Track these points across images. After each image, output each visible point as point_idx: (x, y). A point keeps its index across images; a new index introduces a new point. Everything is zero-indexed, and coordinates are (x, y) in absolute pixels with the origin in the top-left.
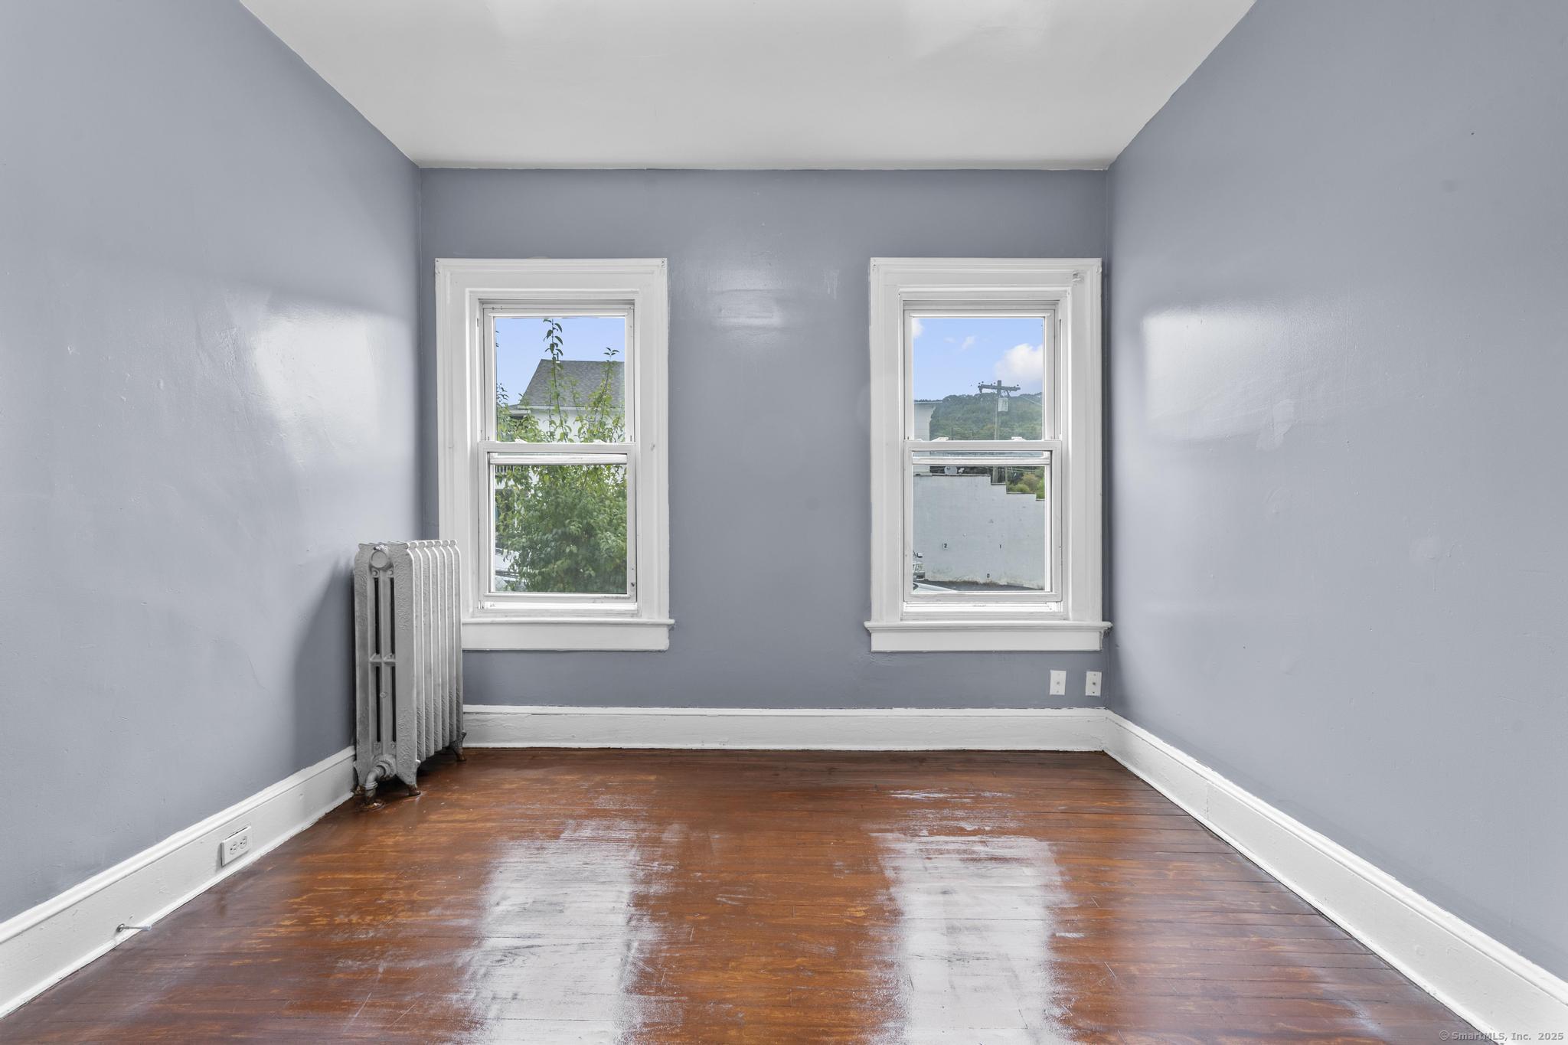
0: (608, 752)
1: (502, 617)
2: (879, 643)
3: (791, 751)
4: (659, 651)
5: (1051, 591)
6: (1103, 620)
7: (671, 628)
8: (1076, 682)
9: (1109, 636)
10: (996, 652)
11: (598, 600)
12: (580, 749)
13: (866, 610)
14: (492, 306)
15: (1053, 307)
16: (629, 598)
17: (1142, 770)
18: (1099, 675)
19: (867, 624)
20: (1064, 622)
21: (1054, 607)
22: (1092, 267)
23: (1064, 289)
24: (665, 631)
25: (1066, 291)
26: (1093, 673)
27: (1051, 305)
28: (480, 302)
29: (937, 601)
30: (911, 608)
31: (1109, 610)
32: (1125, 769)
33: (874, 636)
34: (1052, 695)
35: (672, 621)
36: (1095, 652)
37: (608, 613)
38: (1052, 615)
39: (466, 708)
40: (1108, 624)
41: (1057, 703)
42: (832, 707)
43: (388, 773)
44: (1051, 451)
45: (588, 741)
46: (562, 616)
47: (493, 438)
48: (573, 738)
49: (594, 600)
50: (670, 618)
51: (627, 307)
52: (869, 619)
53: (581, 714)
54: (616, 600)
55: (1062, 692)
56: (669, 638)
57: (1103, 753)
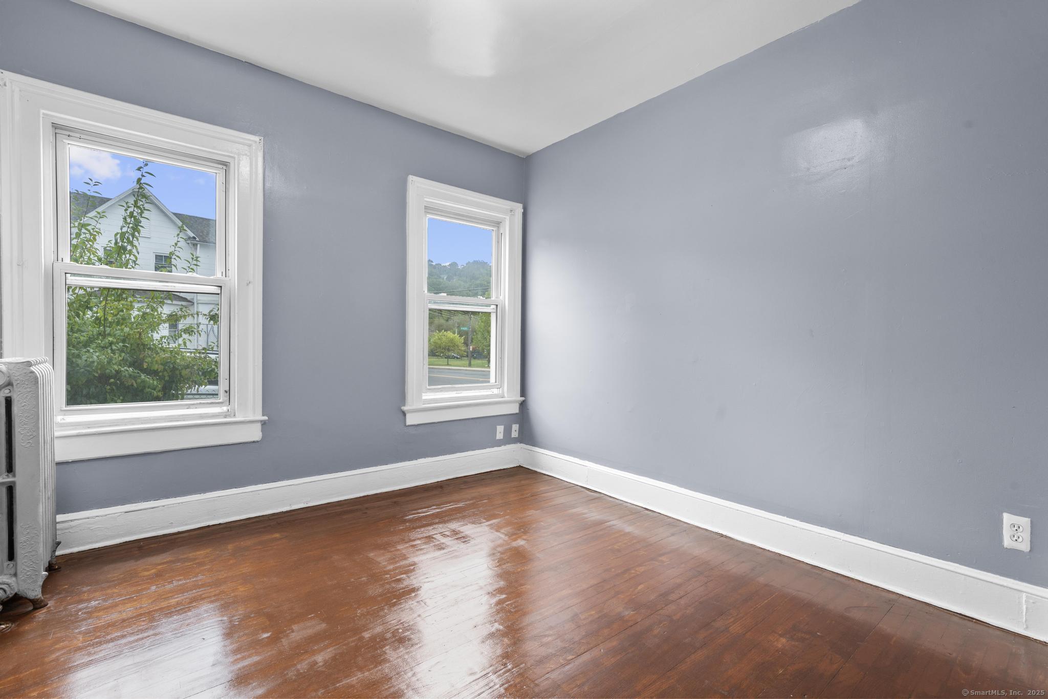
0: (208, 529)
1: (85, 429)
2: (411, 420)
3: (356, 498)
4: (254, 442)
5: (496, 382)
6: (521, 397)
7: (264, 423)
8: (508, 431)
9: (523, 405)
10: (472, 419)
11: (191, 406)
12: (179, 533)
13: (403, 398)
14: (68, 133)
15: (498, 225)
16: (222, 403)
17: (546, 470)
18: (518, 425)
19: (405, 408)
20: (502, 399)
21: (496, 391)
22: (519, 208)
23: (504, 216)
24: (258, 426)
25: (505, 218)
26: (515, 425)
27: (498, 224)
28: (53, 126)
29: (441, 391)
30: (427, 396)
31: (524, 391)
32: (536, 472)
33: (408, 416)
34: (498, 440)
35: (266, 418)
36: (517, 414)
37: (201, 416)
38: (496, 396)
39: (60, 518)
40: (523, 399)
41: (499, 443)
42: (381, 465)
43: (8, 593)
44: (497, 305)
45: (186, 525)
46: (155, 422)
47: (67, 259)
48: (171, 525)
49: (189, 407)
50: (263, 415)
51: (220, 166)
52: (404, 405)
53: (179, 503)
54: (211, 405)
55: (502, 438)
56: (262, 431)
57: (520, 467)
